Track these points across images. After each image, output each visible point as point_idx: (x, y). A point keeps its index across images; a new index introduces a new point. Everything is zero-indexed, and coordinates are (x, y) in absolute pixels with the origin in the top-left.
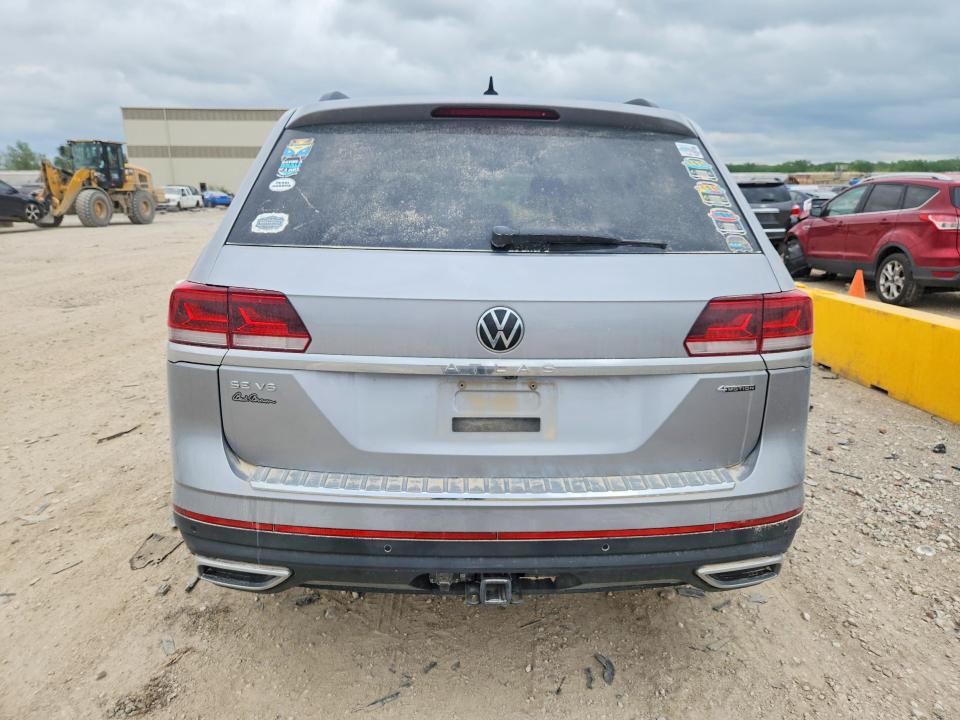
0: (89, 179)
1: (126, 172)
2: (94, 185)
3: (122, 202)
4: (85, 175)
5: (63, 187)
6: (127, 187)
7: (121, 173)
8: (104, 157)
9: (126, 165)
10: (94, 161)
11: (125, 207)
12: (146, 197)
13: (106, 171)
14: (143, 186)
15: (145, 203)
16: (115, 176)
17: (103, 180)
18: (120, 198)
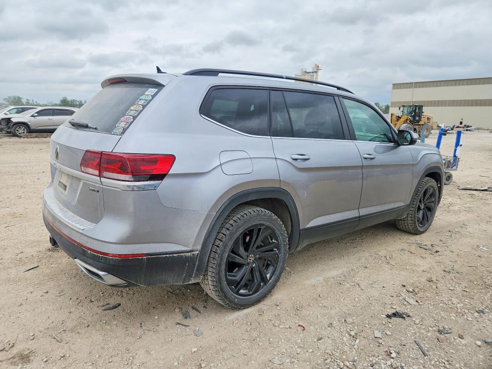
0: (407, 119)
1: (422, 117)
2: (408, 122)
3: (417, 129)
4: (406, 118)
5: (396, 122)
6: (421, 123)
7: (420, 117)
8: (415, 111)
9: (423, 114)
10: (411, 113)
11: (418, 130)
12: (428, 127)
13: (414, 117)
14: (428, 122)
15: (427, 129)
16: (417, 118)
17: (412, 120)
18: (417, 127)
